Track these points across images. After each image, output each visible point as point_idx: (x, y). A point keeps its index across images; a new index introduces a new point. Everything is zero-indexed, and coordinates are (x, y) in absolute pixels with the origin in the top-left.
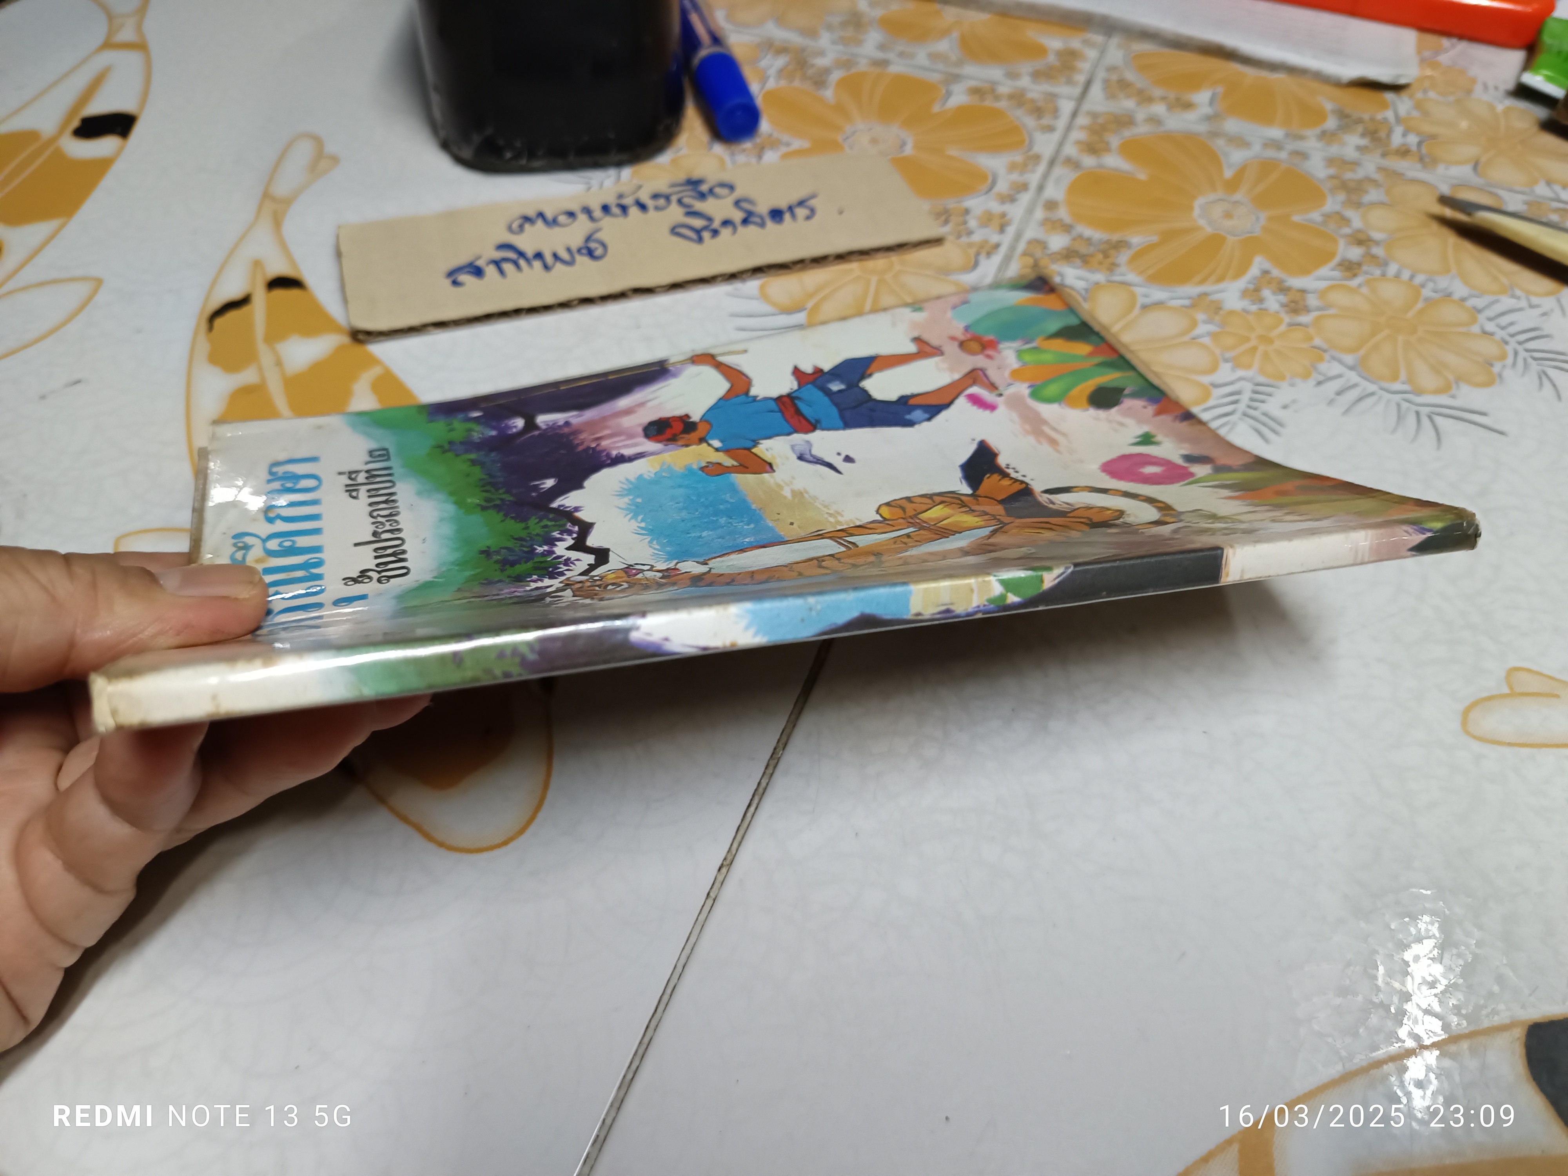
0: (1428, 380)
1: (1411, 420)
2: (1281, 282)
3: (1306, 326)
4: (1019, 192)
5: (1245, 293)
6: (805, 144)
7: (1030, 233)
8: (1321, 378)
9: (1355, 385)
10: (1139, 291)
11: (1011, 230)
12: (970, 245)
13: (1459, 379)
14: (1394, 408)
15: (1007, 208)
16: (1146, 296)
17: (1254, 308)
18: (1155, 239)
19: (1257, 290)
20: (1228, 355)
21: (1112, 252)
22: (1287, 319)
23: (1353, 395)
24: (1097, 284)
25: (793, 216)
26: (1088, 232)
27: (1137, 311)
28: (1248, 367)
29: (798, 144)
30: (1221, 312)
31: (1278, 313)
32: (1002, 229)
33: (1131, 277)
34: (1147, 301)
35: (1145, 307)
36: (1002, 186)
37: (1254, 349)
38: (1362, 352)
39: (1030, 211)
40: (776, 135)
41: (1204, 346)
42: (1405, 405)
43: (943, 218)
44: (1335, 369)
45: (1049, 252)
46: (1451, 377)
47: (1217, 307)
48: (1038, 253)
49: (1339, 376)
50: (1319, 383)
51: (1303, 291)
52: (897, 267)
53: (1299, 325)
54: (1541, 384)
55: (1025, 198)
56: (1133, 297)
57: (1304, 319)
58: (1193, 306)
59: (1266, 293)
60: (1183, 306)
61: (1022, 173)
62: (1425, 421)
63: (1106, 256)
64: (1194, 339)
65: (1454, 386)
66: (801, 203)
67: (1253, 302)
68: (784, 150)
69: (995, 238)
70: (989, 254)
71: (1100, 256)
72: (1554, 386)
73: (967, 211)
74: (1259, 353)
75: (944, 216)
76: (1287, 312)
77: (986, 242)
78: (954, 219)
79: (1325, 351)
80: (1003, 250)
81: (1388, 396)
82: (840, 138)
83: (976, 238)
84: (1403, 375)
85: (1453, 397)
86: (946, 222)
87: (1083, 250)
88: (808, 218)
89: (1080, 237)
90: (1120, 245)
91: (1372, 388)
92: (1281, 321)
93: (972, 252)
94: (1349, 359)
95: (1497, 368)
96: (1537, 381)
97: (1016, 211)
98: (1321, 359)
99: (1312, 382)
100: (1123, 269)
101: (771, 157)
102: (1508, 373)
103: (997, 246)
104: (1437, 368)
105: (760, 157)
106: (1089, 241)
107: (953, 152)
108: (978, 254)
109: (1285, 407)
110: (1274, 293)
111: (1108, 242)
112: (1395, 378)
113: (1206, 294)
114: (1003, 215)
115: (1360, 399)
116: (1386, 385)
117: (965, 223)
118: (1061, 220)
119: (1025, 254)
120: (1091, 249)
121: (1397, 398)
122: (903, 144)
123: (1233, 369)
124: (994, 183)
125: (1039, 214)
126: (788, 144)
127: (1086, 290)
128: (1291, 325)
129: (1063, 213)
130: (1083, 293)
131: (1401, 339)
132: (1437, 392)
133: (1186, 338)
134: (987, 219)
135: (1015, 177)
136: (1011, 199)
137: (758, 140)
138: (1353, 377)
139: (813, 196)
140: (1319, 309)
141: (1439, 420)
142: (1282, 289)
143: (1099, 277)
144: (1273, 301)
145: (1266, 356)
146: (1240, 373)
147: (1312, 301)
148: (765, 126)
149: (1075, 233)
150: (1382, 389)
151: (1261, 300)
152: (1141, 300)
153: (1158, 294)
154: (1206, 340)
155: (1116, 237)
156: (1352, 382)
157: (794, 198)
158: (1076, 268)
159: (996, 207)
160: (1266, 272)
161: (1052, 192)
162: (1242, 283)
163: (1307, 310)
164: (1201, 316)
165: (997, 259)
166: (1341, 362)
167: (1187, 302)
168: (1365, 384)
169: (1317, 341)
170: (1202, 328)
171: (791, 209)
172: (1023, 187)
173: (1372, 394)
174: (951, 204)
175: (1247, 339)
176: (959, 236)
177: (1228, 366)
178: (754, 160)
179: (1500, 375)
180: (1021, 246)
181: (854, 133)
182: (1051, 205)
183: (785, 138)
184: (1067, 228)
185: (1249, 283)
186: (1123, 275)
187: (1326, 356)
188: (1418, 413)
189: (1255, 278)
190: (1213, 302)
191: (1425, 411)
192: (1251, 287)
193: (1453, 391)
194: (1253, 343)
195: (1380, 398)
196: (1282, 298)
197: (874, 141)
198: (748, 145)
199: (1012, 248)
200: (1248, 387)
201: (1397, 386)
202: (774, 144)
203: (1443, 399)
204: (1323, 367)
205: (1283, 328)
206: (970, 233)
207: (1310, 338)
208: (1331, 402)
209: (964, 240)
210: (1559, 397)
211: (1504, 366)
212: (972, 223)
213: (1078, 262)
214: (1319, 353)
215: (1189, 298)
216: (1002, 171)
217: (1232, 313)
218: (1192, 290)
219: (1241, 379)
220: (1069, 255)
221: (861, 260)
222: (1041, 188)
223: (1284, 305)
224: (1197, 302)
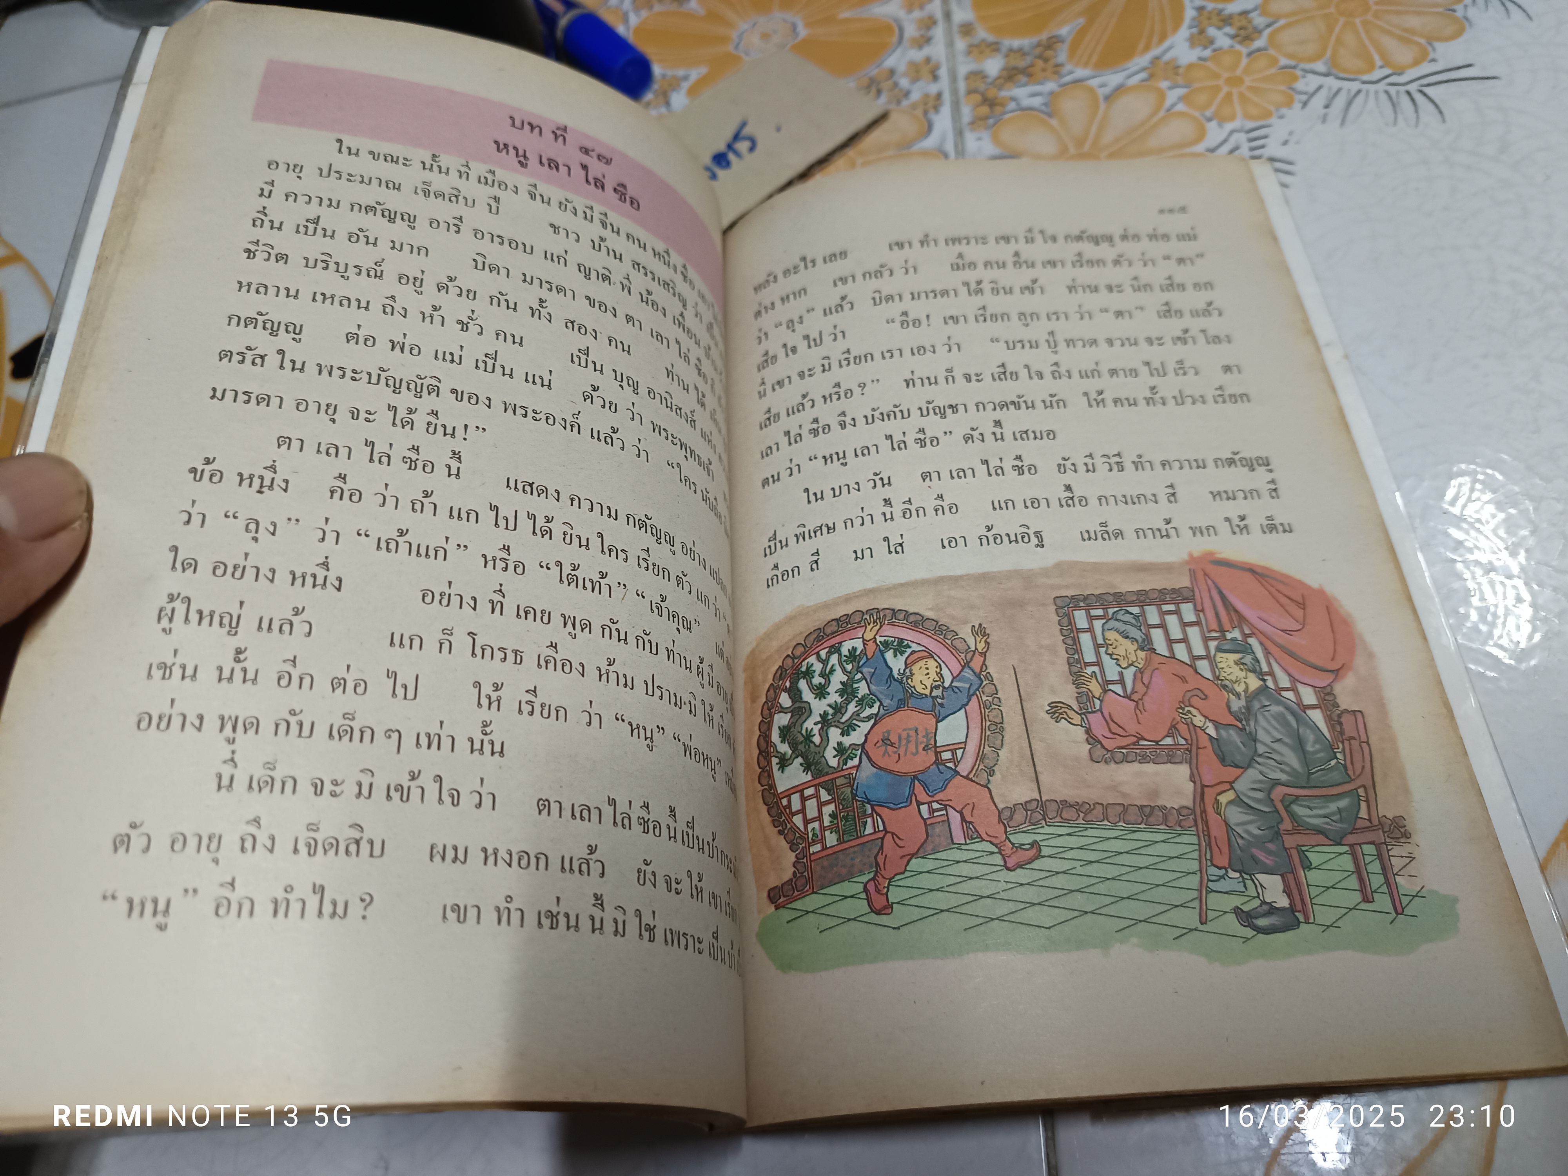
0: (1402, 54)
1: (1405, 101)
2: (1220, 12)
3: (1265, 49)
4: (928, 28)
5: (1193, 41)
6: (703, 70)
7: (963, 69)
8: (1304, 97)
9: (1339, 91)
10: (1094, 83)
11: (943, 72)
12: (914, 106)
13: (1431, 40)
14: (1383, 97)
15: (927, 51)
16: (1103, 85)
17: (1207, 53)
18: (1082, 21)
19: (1202, 32)
20: (1208, 113)
21: (1049, 53)
22: (1244, 50)
23: (1340, 102)
24: (1052, 93)
25: (737, 154)
26: (1016, 43)
27: (1102, 106)
28: (1232, 118)
29: (695, 74)
30: (1181, 71)
31: (1232, 47)
32: (935, 78)
33: (1080, 73)
34: (1107, 90)
35: (1108, 98)
36: (911, 31)
37: (1229, 95)
38: (1329, 53)
39: (950, 44)
40: (669, 73)
41: (1181, 114)
42: (1393, 90)
43: (874, 90)
44: (1313, 81)
45: (990, 80)
46: (1423, 41)
47: (1173, 68)
48: (982, 87)
49: (1320, 87)
50: (1305, 104)
51: (1245, 13)
52: (859, 161)
53: (1258, 50)
54: (1507, 10)
55: (939, 33)
56: (1091, 91)
57: (1259, 43)
58: (1151, 76)
59: (1212, 31)
60: (1143, 81)
61: (921, 7)
62: (1418, 97)
63: (1046, 60)
64: (1168, 110)
65: (1430, 49)
66: (736, 137)
67: (1205, 48)
68: (686, 85)
69: (933, 89)
70: (936, 109)
71: (1040, 63)
72: (1520, 7)
73: (892, 72)
74: (1235, 98)
75: (873, 86)
76: (1240, 43)
77: (927, 96)
78: (886, 85)
79: (1294, 67)
80: (947, 97)
81: (1372, 88)
82: (731, 48)
83: (915, 96)
84: (1379, 63)
85: (1433, 60)
86: (879, 92)
87: (1022, 64)
88: (752, 149)
89: (1011, 50)
90: (1052, 43)
91: (1355, 86)
92: (1239, 53)
93: (919, 112)
94: (1320, 66)
95: (1460, 14)
96: (1502, 8)
97: (937, 50)
98: (1295, 79)
99: (1297, 106)
100: (1068, 67)
101: (679, 100)
102: (1472, 12)
103: (939, 96)
104: (1405, 37)
105: (668, 104)
106: (1021, 52)
107: (845, 15)
108: (926, 113)
109: (1285, 143)
110: (1219, 28)
111: (1039, 45)
112: (1371, 67)
113: (1157, 58)
114: (928, 60)
115: (1350, 103)
116: (1366, 78)
117: (896, 84)
118: (983, 41)
119: (970, 92)
120: (1028, 60)
121: (1382, 86)
122: (794, 27)
123: (1220, 125)
124: (901, 30)
125: (961, 44)
126: (686, 78)
127: (1046, 104)
128: (1249, 54)
129: (982, 34)
130: (1043, 108)
131: (1358, 21)
132: (1416, 63)
133: (1162, 113)
134: (916, 71)
135: (917, 14)
136: (925, 41)
137: (655, 86)
138: (1332, 83)
139: (744, 125)
140: (1268, 26)
141: (1429, 91)
142: (1226, 20)
143: (1050, 86)
144: (1222, 38)
145: (1243, 98)
146: (1229, 126)
147: (1259, 20)
148: (657, 70)
149: (1004, 50)
150: (1364, 82)
151: (1211, 41)
152: (1102, 92)
153: (1114, 79)
154: (1181, 107)
155: (1044, 36)
156: (1335, 89)
157: (728, 135)
158: (1025, 85)
159: (917, 55)
160: (1200, 9)
161: (962, 14)
162: (1184, 32)
163: (1259, 32)
164: (1164, 84)
165: (946, 110)
166: (1315, 73)
167: (1143, 75)
168: (1346, 85)
169: (1283, 61)
170: (1172, 96)
171: (730, 147)
172: (931, 22)
173: (1359, 92)
174: (874, 72)
175: (1218, 89)
176: (899, 102)
177: (1212, 126)
178: (663, 110)
179: (1466, 18)
180: (962, 86)
181: (740, 37)
182: (967, 29)
183: (681, 73)
184: (994, 48)
185: (1191, 27)
186: (1071, 73)
187: (1299, 73)
188: (1408, 93)
189: (1194, 19)
190: (1167, 63)
191: (1413, 87)
192: (1194, 30)
193: (1431, 56)
194: (1225, 89)
195: (1368, 92)
196: (1228, 30)
197: (765, 37)
198: (649, 96)
199: (954, 92)
200: (1241, 137)
201: (1377, 74)
202: (674, 84)
203: (1426, 68)
204: (1300, 85)
205: (1244, 61)
206: (907, 94)
207: (1275, 61)
208: (1324, 119)
209: (905, 103)
210: (1529, 17)
211: (1466, 6)
212: (904, 83)
213: (1023, 79)
214: (1289, 73)
215: (1144, 69)
216: (902, 14)
217: (1190, 66)
218: (1143, 60)
219: (1232, 132)
220: (1011, 75)
221: (822, 169)
222: (948, 15)
223: (1233, 37)
224: (1154, 70)
